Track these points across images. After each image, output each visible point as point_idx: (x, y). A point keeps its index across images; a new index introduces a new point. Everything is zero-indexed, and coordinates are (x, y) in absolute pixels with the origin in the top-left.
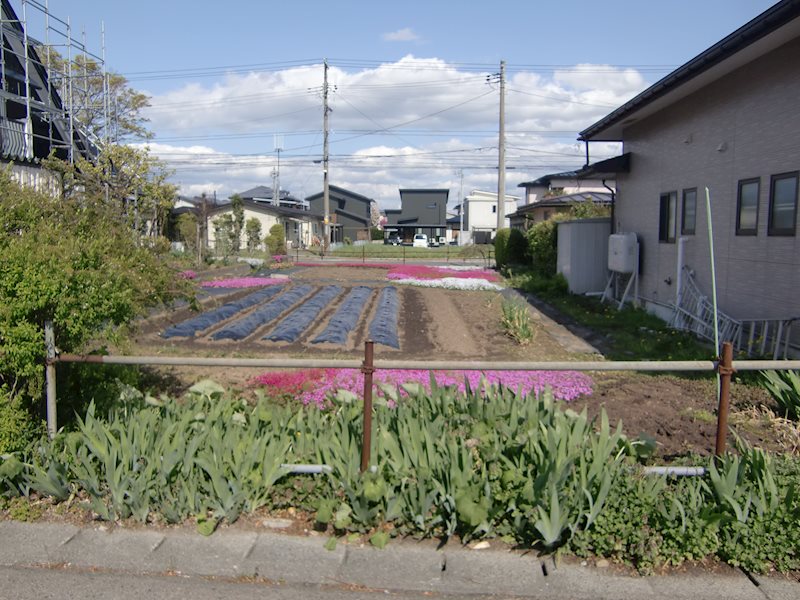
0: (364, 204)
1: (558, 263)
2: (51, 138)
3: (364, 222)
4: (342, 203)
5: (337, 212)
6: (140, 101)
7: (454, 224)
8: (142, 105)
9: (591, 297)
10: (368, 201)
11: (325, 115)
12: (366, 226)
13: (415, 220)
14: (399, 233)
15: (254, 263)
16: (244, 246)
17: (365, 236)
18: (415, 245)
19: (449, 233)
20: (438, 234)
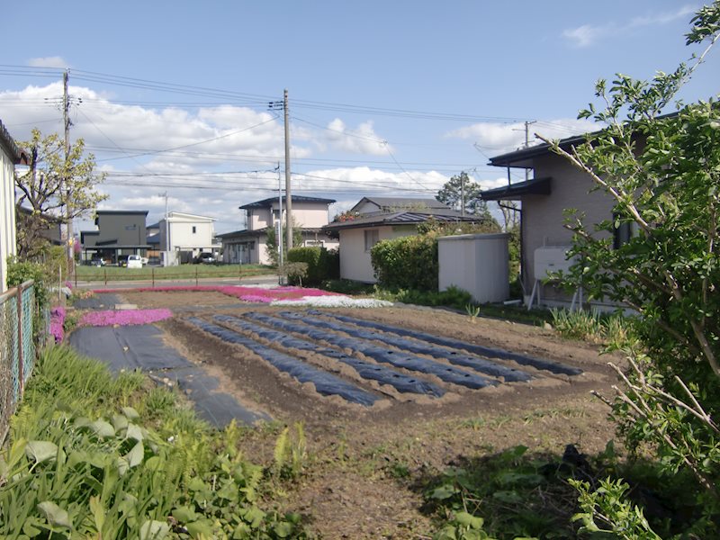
11: (66, 129)
13: (115, 242)
14: (101, 255)
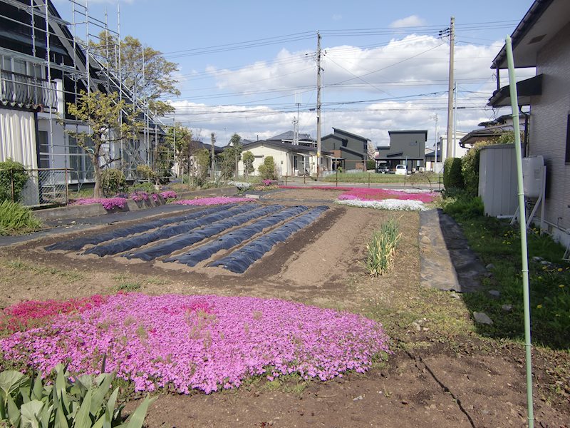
0: (362, 143)
1: (479, 187)
2: (76, 93)
3: (362, 156)
4: (345, 143)
5: (341, 149)
6: (170, 67)
7: (430, 157)
8: (171, 70)
9: (502, 220)
10: (365, 141)
12: (363, 159)
13: (401, 154)
14: (387, 164)
15: (240, 186)
16: (241, 173)
17: (361, 166)
18: (397, 173)
19: (428, 164)
20: (418, 165)
